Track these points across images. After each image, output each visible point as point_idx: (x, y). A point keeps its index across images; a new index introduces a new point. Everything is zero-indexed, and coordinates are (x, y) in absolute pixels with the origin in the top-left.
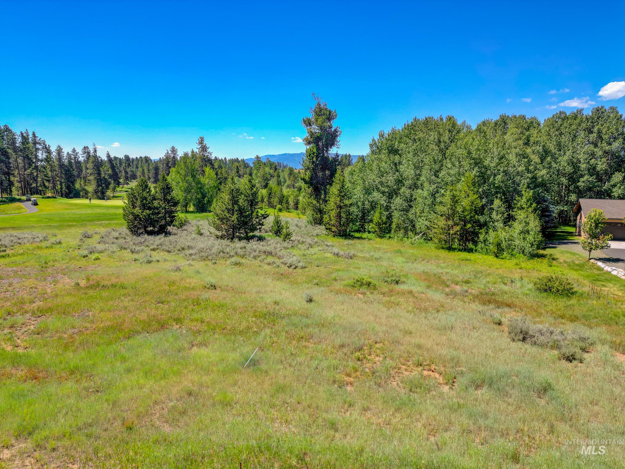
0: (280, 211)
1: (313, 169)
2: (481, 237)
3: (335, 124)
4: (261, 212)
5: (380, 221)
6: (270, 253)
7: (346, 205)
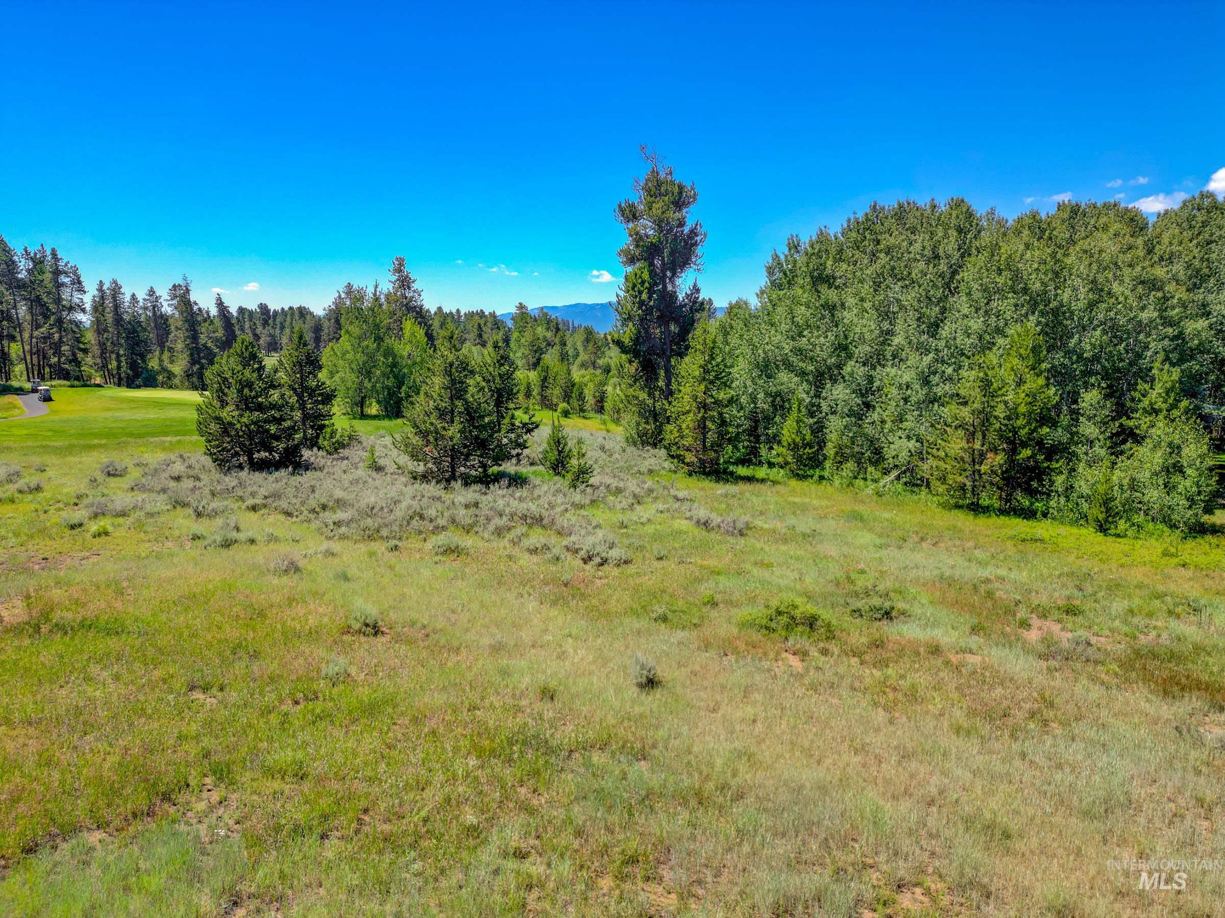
0: (566, 416)
1: (642, 320)
2: (1060, 480)
3: (691, 216)
4: (521, 417)
5: (798, 440)
6: (538, 521)
7: (717, 402)
